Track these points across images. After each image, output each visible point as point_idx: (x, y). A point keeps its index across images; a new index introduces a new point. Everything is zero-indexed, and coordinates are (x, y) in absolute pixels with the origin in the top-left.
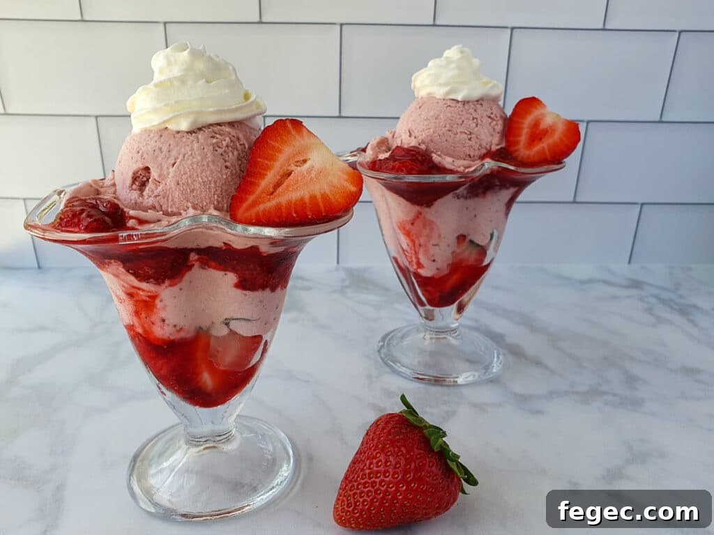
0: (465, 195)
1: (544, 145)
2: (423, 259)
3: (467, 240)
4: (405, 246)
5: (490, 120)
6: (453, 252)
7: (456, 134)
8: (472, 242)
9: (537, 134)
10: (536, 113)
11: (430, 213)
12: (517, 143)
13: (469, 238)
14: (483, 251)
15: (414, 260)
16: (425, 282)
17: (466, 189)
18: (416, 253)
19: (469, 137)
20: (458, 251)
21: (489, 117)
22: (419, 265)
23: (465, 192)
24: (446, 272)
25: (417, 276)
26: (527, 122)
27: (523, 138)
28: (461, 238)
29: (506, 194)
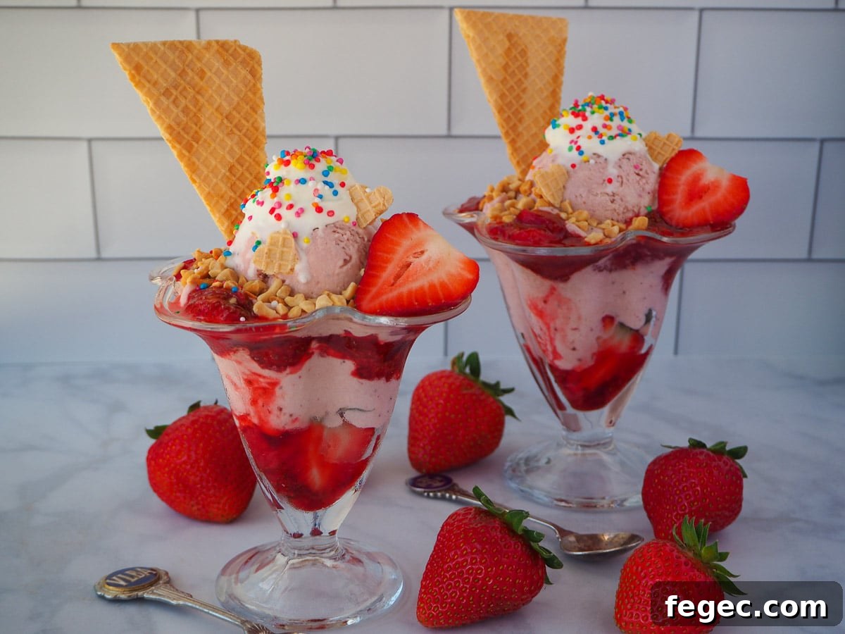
0: (609, 266)
1: (704, 205)
2: (560, 348)
3: (616, 323)
4: (537, 331)
5: (638, 178)
6: (598, 338)
7: (597, 195)
8: (622, 325)
9: (696, 192)
10: (695, 168)
11: (565, 289)
12: (671, 202)
13: (618, 320)
14: (638, 337)
15: (549, 348)
16: (564, 377)
17: (609, 259)
18: (552, 340)
19: (612, 198)
20: (605, 336)
21: (638, 174)
22: (556, 355)
23: (608, 263)
24: (590, 362)
25: (554, 369)
26: (684, 177)
27: (679, 196)
28: (608, 320)
29: (661, 266)
